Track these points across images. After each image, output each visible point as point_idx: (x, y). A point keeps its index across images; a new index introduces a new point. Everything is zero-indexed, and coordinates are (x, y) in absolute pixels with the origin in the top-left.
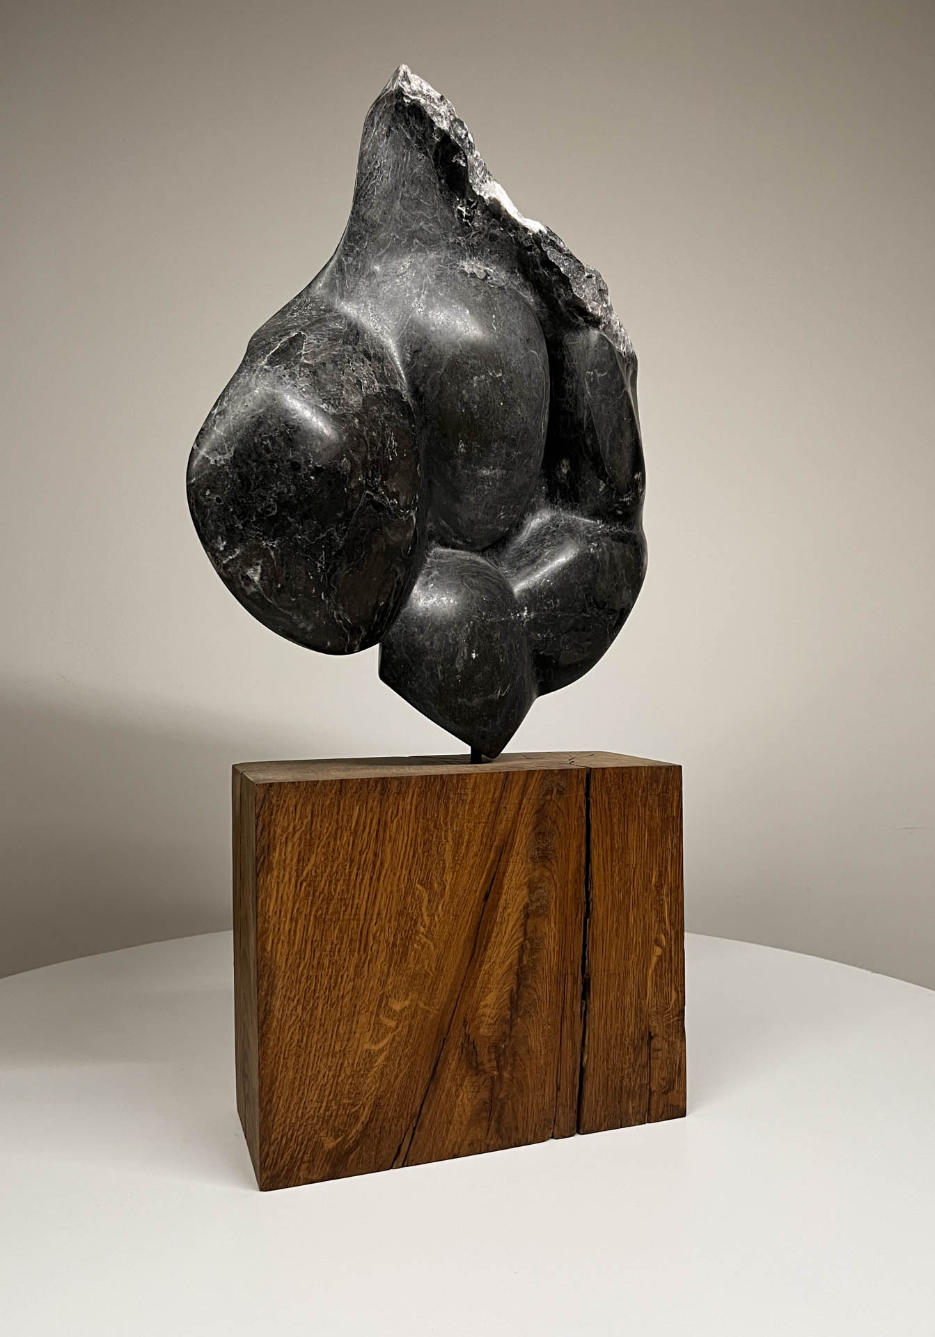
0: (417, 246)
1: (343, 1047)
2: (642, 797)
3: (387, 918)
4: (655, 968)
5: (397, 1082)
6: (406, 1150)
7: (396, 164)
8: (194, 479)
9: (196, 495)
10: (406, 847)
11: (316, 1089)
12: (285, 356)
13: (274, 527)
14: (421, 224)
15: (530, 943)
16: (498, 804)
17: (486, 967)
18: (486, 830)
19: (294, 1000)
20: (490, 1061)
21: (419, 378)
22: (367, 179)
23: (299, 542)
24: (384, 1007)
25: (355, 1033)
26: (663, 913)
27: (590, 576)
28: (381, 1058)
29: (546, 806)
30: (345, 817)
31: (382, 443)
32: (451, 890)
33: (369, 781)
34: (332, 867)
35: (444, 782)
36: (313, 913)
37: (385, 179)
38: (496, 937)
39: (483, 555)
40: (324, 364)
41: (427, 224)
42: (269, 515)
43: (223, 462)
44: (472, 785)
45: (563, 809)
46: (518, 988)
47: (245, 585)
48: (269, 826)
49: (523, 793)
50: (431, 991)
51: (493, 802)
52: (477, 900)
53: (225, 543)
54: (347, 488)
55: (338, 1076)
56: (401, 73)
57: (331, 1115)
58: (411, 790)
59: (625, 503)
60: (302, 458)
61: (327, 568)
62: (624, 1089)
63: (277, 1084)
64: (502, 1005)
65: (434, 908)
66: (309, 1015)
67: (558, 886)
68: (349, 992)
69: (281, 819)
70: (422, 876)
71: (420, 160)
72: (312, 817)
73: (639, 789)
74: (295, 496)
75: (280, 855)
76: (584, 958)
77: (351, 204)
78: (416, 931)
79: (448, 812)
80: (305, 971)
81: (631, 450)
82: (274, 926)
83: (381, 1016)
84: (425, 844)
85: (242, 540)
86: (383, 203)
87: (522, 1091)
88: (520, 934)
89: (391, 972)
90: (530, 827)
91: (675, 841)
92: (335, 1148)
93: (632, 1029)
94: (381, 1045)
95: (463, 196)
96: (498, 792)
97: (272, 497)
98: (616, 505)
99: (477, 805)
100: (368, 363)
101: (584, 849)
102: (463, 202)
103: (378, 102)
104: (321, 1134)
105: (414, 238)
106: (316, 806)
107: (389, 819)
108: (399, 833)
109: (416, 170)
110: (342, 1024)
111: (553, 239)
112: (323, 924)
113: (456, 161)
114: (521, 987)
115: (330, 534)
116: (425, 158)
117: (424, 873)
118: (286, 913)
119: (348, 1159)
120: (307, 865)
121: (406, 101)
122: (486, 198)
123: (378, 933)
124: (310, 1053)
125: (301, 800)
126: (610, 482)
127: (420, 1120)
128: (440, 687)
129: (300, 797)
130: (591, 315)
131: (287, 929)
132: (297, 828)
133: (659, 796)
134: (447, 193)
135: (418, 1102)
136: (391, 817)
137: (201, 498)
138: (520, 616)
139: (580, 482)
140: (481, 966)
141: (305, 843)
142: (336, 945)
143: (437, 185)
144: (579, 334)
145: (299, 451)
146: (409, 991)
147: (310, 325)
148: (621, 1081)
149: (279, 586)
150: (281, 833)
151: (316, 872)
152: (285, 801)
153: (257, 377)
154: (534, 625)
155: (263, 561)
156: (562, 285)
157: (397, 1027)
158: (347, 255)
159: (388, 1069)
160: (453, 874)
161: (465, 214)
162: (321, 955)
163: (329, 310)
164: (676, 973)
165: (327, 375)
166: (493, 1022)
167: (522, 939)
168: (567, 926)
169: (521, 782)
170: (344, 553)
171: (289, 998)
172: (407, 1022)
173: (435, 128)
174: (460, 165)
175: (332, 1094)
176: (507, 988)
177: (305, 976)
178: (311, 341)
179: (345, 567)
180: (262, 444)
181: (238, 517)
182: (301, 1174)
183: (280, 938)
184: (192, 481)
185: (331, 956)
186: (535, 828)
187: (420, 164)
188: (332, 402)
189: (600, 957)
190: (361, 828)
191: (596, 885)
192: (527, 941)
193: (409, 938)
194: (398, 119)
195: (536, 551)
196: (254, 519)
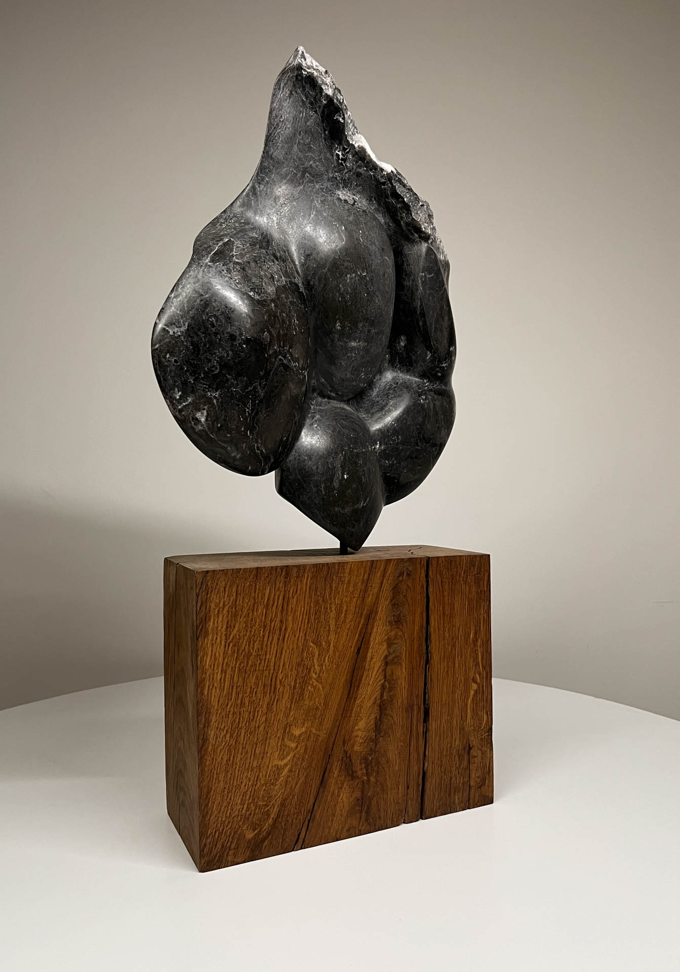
0: (308, 179)
1: (259, 763)
2: (463, 577)
3: (290, 668)
4: (473, 699)
5: (297, 787)
6: (304, 837)
7: (295, 118)
8: (158, 346)
9: (159, 357)
10: (303, 615)
11: (240, 795)
12: (221, 256)
13: (217, 382)
14: (311, 163)
15: (388, 683)
16: (367, 583)
17: (358, 702)
18: (358, 603)
19: (224, 730)
20: (361, 769)
21: (310, 275)
22: (275, 128)
23: (234, 393)
24: (288, 733)
25: (267, 753)
26: (478, 659)
27: (421, 419)
28: (286, 770)
29: (400, 585)
30: (260, 595)
31: (289, 321)
32: (334, 646)
33: (276, 570)
34: (251, 632)
35: (329, 568)
36: (237, 666)
37: (287, 129)
38: (365, 680)
39: (348, 404)
40: (249, 262)
41: (315, 163)
42: (213, 373)
43: (179, 333)
44: (348, 570)
45: (411, 585)
46: (381, 716)
47: (194, 424)
48: (206, 602)
49: (384, 576)
50: (320, 719)
51: (363, 582)
52: (352, 654)
53: (180, 393)
54: (267, 353)
55: (255, 785)
56: (300, 53)
57: (250, 814)
58: (306, 575)
59: (444, 367)
60: (237, 331)
61: (252, 412)
62: (452, 786)
63: (212, 792)
64: (369, 728)
65: (322, 660)
66: (234, 741)
67: (408, 641)
68: (263, 723)
69: (215, 597)
70: (314, 636)
71: (312, 116)
72: (236, 595)
73: (462, 571)
74: (232, 359)
75: (214, 623)
76: (425, 693)
77: (263, 146)
78: (310, 677)
79: (332, 590)
80: (232, 709)
81: (448, 330)
82: (210, 676)
83: (286, 740)
84: (316, 614)
85: (193, 392)
86: (286, 146)
87: (383, 790)
88: (382, 677)
89: (293, 708)
90: (389, 600)
91: (485, 608)
92: (254, 838)
93: (457, 743)
94: (285, 761)
95: (340, 144)
96: (366, 575)
97: (216, 360)
98: (437, 369)
99: (352, 585)
100: (277, 263)
101: (424, 614)
102: (340, 148)
103: (284, 73)
104: (243, 828)
105: (306, 173)
106: (239, 587)
107: (291, 596)
108: (298, 606)
109: (308, 123)
110: (258, 747)
111: (400, 177)
112: (244, 674)
113: (337, 118)
114: (383, 715)
115: (255, 388)
116: (315, 115)
117: (316, 634)
118: (218, 666)
119: (262, 845)
120: (233, 630)
121: (304, 73)
122: (356, 146)
123: (283, 681)
124: (236, 768)
125: (229, 583)
126: (434, 353)
127: (313, 813)
128: (323, 499)
129: (228, 581)
130: (424, 233)
131: (219, 678)
132: (226, 603)
133: (475, 576)
134: (329, 140)
135: (312, 801)
136: (293, 594)
137: (163, 360)
138: (374, 448)
139: (413, 352)
140: (354, 701)
141: (231, 614)
142: (254, 689)
143: (323, 135)
144: (414, 246)
145: (235, 326)
146: (305, 721)
147: (235, 234)
148: (450, 781)
149: (219, 425)
150: (214, 607)
151: (239, 635)
152: (217, 584)
153: (203, 271)
154: (384, 455)
155: (208, 407)
156: (404, 211)
157: (297, 747)
158: (260, 183)
159: (290, 779)
160: (336, 635)
161: (341, 157)
162: (243, 696)
163: (247, 223)
164: (487, 701)
165: (252, 271)
166: (363, 741)
167: (383, 681)
168: (414, 670)
169: (382, 568)
170: (264, 401)
171: (220, 729)
172: (303, 744)
173: (323, 94)
174: (339, 121)
175: (251, 798)
176: (373, 716)
177: (231, 713)
178: (238, 246)
179: (264, 412)
180: (208, 320)
181: (190, 375)
182: (229, 858)
183: (214, 684)
184: (156, 347)
185: (250, 697)
186: (392, 600)
187: (313, 118)
188: (256, 290)
189: (436, 692)
190: (271, 603)
191: (433, 640)
192: (386, 682)
193: (305, 682)
194: (297, 86)
195: (383, 401)
196: (202, 376)
